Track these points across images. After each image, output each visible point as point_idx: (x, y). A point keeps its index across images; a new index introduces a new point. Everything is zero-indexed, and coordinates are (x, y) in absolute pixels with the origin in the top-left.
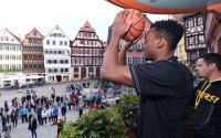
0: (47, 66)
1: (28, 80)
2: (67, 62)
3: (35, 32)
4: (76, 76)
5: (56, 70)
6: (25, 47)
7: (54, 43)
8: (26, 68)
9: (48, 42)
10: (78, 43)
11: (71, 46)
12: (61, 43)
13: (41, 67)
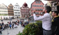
0: (15, 14)
1: (10, 17)
2: (20, 13)
3: (11, 4)
4: (22, 17)
5: (17, 15)
6: (8, 9)
7: (16, 8)
8: (9, 14)
9: (15, 8)
10: (23, 8)
11: (21, 9)
12: (18, 8)
13: (13, 14)
